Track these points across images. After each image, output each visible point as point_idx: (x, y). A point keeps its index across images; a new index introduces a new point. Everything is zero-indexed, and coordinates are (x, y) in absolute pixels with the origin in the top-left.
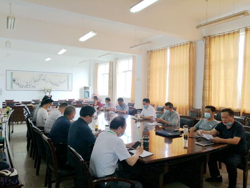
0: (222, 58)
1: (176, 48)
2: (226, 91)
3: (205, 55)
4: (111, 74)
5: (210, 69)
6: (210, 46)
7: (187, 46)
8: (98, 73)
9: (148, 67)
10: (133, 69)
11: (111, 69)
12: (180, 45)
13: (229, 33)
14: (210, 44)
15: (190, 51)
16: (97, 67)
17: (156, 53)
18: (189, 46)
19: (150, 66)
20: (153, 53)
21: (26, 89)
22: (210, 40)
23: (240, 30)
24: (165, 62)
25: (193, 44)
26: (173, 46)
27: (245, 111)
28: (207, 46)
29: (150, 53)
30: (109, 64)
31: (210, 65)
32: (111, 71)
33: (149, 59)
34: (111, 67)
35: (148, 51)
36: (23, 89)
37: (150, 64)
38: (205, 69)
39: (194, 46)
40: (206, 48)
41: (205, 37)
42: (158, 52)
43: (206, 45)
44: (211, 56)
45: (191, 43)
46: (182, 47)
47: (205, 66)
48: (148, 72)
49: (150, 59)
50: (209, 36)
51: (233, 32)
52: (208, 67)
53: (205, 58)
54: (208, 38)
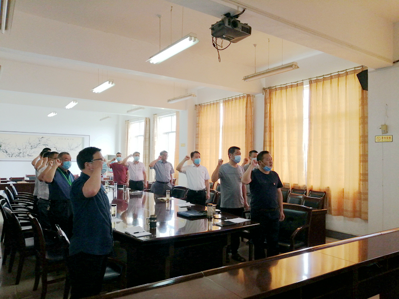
0: (285, 117)
1: (230, 102)
2: (289, 162)
3: (265, 113)
4: (147, 137)
5: (270, 131)
6: (270, 101)
7: (243, 100)
8: (129, 134)
9: (197, 127)
10: (176, 129)
11: (148, 128)
12: (236, 99)
13: (292, 85)
14: (270, 98)
15: (247, 107)
16: (128, 126)
17: (206, 107)
18: (245, 99)
19: (198, 127)
20: (203, 108)
21: (18, 159)
22: (270, 93)
23: (304, 81)
24: (218, 121)
25: (251, 98)
26: (227, 99)
27: (312, 188)
28: (268, 101)
29: (199, 108)
30: (144, 122)
31: (270, 127)
32: (148, 131)
33: (197, 116)
34: (148, 126)
35: (196, 105)
36: (14, 158)
37: (198, 123)
38: (265, 131)
39: (252, 101)
40: (266, 103)
41: (264, 89)
42: (209, 107)
43: (265, 99)
44: (272, 114)
45: (248, 96)
46: (238, 101)
47: (265, 127)
48: (196, 134)
49: (199, 116)
50: (269, 88)
51: (296, 83)
52: (268, 129)
53: (265, 117)
54: (268, 91)
